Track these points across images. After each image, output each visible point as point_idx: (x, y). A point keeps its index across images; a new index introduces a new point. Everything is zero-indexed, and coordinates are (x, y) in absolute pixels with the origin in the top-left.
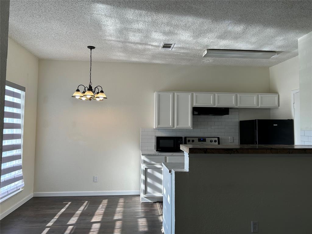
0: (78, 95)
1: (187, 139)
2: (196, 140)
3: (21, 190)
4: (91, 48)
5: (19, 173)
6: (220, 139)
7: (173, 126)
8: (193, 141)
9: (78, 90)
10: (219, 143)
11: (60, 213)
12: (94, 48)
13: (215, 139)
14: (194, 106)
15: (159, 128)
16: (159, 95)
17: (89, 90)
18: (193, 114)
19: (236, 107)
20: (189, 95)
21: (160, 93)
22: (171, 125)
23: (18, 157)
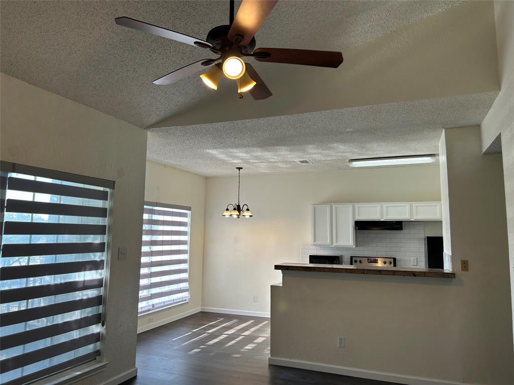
0: (227, 214)
1: (354, 259)
2: (365, 260)
3: (187, 301)
4: (239, 169)
5: (185, 285)
6: (397, 260)
7: (332, 243)
8: (360, 262)
9: (227, 210)
10: (395, 265)
11: (222, 326)
12: (242, 168)
13: (389, 260)
14: (356, 220)
15: (314, 245)
16: (315, 208)
17: (235, 209)
18: (356, 229)
19: (411, 220)
20: (350, 207)
21: (315, 206)
22: (329, 241)
23: (184, 271)
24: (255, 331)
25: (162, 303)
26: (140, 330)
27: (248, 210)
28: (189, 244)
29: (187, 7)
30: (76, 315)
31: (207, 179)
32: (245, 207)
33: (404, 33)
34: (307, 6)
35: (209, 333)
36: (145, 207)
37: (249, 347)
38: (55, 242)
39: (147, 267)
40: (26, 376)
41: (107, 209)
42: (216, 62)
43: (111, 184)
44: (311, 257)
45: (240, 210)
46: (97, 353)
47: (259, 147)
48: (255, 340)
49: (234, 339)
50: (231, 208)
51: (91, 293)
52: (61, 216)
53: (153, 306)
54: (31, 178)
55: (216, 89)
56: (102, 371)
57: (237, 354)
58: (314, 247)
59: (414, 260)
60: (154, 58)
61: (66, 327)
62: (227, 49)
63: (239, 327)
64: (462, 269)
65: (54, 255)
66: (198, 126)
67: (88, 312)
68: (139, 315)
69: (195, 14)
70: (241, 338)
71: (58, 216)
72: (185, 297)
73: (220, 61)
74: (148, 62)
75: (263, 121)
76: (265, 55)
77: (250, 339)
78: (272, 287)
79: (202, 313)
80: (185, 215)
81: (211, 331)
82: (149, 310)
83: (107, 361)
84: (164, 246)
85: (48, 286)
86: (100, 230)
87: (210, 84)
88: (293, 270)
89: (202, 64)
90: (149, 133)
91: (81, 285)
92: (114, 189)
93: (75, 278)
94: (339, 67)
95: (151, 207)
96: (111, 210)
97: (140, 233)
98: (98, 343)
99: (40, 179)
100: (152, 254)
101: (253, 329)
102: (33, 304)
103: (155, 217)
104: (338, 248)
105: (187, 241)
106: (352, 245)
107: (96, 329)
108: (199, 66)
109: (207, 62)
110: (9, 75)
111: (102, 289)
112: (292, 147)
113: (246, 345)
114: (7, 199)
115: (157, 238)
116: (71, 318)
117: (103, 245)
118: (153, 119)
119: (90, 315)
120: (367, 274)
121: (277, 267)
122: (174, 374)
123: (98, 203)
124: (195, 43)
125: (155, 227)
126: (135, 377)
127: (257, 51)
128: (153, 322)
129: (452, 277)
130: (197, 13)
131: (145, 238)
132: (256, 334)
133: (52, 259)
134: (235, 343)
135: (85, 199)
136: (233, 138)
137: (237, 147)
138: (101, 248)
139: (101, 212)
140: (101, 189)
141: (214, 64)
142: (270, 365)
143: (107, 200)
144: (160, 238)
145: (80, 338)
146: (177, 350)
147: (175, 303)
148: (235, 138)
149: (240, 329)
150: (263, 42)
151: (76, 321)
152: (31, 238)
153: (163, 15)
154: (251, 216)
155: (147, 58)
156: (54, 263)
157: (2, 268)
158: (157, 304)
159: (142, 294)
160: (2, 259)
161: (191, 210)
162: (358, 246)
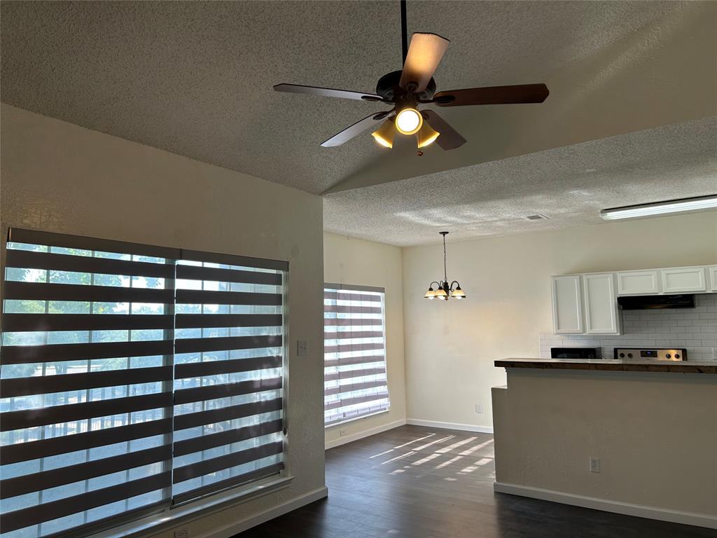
0: (431, 295)
1: (619, 352)
2: (637, 354)
3: (387, 410)
4: (444, 233)
5: (382, 389)
7: (584, 330)
8: (630, 356)
9: (431, 289)
11: (434, 443)
12: (447, 233)
13: (675, 352)
14: (619, 296)
15: (558, 334)
16: (556, 281)
17: (440, 288)
18: (619, 308)
19: (708, 292)
20: (609, 278)
21: (557, 278)
22: (579, 328)
23: (380, 371)
24: (478, 451)
25: (355, 411)
26: (329, 444)
27: (458, 288)
28: (384, 336)
29: (354, 48)
30: (254, 420)
31: (403, 250)
32: (455, 286)
33: (658, 30)
34: (508, 19)
35: (415, 451)
36: (326, 290)
37: (468, 470)
38: (228, 336)
39: (335, 365)
40: (207, 486)
41: (281, 295)
42: (390, 115)
43: (284, 266)
44: (553, 350)
45: (448, 290)
46: (280, 466)
47: (467, 203)
48: (476, 461)
49: (448, 459)
50: (435, 287)
51: (268, 396)
52: (232, 306)
53: (344, 414)
54: (198, 264)
55: (391, 147)
56: (288, 487)
57: (451, 477)
58: (559, 336)
60: (323, 112)
61: (244, 434)
62: (402, 97)
63: (455, 446)
65: (227, 351)
67: (267, 417)
68: (325, 427)
69: (365, 55)
70: (458, 458)
71: (228, 306)
72: (384, 405)
73: (394, 113)
75: (464, 172)
76: (448, 99)
77: (469, 461)
78: (494, 390)
79: (407, 425)
80: (377, 299)
81: (418, 449)
82: (339, 420)
83: (292, 476)
84: (353, 339)
85: (223, 386)
86: (275, 320)
87: (384, 143)
88: (522, 367)
89: (374, 118)
90: (324, 200)
91: (258, 386)
92: (288, 271)
93: (251, 377)
94: (545, 101)
95: (334, 291)
96: (286, 296)
97: (322, 322)
98: (281, 454)
99: (208, 265)
100: (339, 349)
101: (475, 448)
103: (340, 303)
104: (596, 337)
105: (382, 332)
106: (616, 332)
107: (277, 437)
108: (371, 121)
109: (380, 116)
111: (282, 390)
112: (513, 200)
113: (465, 467)
114: (176, 289)
115: (344, 328)
116: (249, 423)
117: (279, 338)
118: (329, 182)
119: (270, 421)
120: (626, 370)
121: (498, 364)
122: (372, 497)
123: (271, 289)
124: (363, 97)
125: (340, 316)
126: (326, 498)
127: (437, 96)
128: (345, 435)
130: (367, 53)
131: (328, 329)
132: (478, 454)
133: (225, 355)
134: (450, 464)
135: (256, 285)
136: (429, 196)
137: (435, 206)
138: (277, 342)
139: (275, 300)
140: (274, 272)
141: (386, 118)
142: (496, 493)
143: (281, 284)
144: (348, 329)
145: (261, 447)
146: (375, 469)
147: (372, 412)
148: (431, 196)
149: (456, 448)
150: (454, 72)
151: (255, 427)
152: (202, 331)
153: (328, 63)
154: (464, 297)
155: (314, 112)
156: (227, 359)
157: (176, 365)
158: (349, 413)
159: (328, 399)
160: (175, 355)
161: (384, 292)
162: (624, 334)
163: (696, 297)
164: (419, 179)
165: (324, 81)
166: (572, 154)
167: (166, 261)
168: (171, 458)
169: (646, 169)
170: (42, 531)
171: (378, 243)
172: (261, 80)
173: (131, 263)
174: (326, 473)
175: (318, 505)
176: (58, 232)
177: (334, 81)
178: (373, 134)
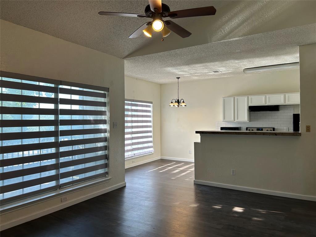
0: (172, 105)
1: (248, 129)
2: (255, 129)
3: (153, 153)
4: (178, 78)
5: (151, 144)
6: (275, 129)
7: (235, 120)
8: (252, 130)
9: (172, 102)
12: (180, 78)
13: (270, 129)
14: (249, 106)
15: (224, 121)
17: (176, 102)
18: (249, 111)
19: (285, 104)
20: (246, 98)
21: (224, 98)
22: (232, 119)
23: (150, 137)
25: (139, 153)
26: (127, 167)
27: (183, 102)
28: (152, 122)
31: (161, 85)
32: (182, 101)
36: (126, 102)
41: (106, 102)
43: (107, 90)
44: (221, 128)
45: (179, 103)
46: (106, 173)
50: (174, 101)
51: (101, 144)
53: (134, 154)
55: (151, 37)
56: (109, 182)
58: (224, 122)
59: (286, 129)
64: (306, 130)
66: (150, 55)
67: (100, 153)
68: (125, 159)
72: (151, 151)
74: (120, 23)
75: (185, 50)
76: (174, 15)
78: (195, 143)
79: (161, 159)
80: (149, 106)
82: (132, 157)
83: (111, 177)
87: (148, 35)
88: (206, 133)
90: (125, 61)
92: (109, 92)
95: (130, 102)
96: (108, 103)
97: (124, 116)
98: (106, 168)
99: (73, 88)
100: (132, 127)
102: (75, 148)
103: (133, 108)
104: (239, 123)
106: (247, 121)
110: (54, 36)
111: (107, 142)
117: (105, 120)
118: (127, 53)
121: (197, 132)
122: (144, 186)
123: (101, 100)
124: (138, 16)
125: (133, 113)
126: (125, 186)
128: (135, 162)
129: (299, 135)
131: (127, 119)
139: (104, 104)
140: (103, 92)
142: (195, 184)
143: (106, 98)
144: (136, 119)
146: (146, 176)
147: (146, 154)
148: (172, 60)
152: (71, 117)
154: (185, 106)
157: (60, 131)
158: (136, 153)
159: (127, 148)
160: (59, 126)
161: (152, 104)
162: (251, 121)
163: (280, 107)
164: (166, 53)
165: (123, 7)
166: (230, 43)
167: (54, 86)
168: (59, 169)
169: (261, 51)
170: (4, 197)
171: (150, 82)
172: (95, 5)
173: (39, 86)
174: (125, 177)
175: (122, 189)
176: (5, 71)
177: (128, 7)
178: (143, 31)
